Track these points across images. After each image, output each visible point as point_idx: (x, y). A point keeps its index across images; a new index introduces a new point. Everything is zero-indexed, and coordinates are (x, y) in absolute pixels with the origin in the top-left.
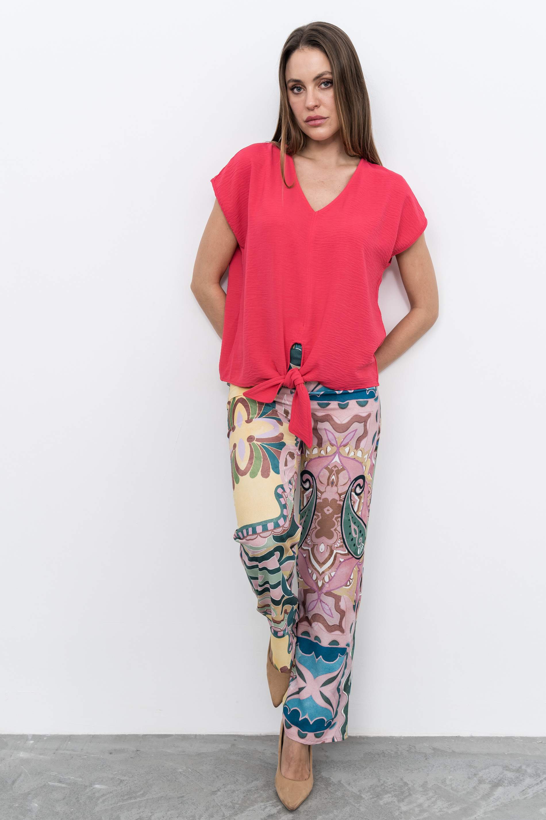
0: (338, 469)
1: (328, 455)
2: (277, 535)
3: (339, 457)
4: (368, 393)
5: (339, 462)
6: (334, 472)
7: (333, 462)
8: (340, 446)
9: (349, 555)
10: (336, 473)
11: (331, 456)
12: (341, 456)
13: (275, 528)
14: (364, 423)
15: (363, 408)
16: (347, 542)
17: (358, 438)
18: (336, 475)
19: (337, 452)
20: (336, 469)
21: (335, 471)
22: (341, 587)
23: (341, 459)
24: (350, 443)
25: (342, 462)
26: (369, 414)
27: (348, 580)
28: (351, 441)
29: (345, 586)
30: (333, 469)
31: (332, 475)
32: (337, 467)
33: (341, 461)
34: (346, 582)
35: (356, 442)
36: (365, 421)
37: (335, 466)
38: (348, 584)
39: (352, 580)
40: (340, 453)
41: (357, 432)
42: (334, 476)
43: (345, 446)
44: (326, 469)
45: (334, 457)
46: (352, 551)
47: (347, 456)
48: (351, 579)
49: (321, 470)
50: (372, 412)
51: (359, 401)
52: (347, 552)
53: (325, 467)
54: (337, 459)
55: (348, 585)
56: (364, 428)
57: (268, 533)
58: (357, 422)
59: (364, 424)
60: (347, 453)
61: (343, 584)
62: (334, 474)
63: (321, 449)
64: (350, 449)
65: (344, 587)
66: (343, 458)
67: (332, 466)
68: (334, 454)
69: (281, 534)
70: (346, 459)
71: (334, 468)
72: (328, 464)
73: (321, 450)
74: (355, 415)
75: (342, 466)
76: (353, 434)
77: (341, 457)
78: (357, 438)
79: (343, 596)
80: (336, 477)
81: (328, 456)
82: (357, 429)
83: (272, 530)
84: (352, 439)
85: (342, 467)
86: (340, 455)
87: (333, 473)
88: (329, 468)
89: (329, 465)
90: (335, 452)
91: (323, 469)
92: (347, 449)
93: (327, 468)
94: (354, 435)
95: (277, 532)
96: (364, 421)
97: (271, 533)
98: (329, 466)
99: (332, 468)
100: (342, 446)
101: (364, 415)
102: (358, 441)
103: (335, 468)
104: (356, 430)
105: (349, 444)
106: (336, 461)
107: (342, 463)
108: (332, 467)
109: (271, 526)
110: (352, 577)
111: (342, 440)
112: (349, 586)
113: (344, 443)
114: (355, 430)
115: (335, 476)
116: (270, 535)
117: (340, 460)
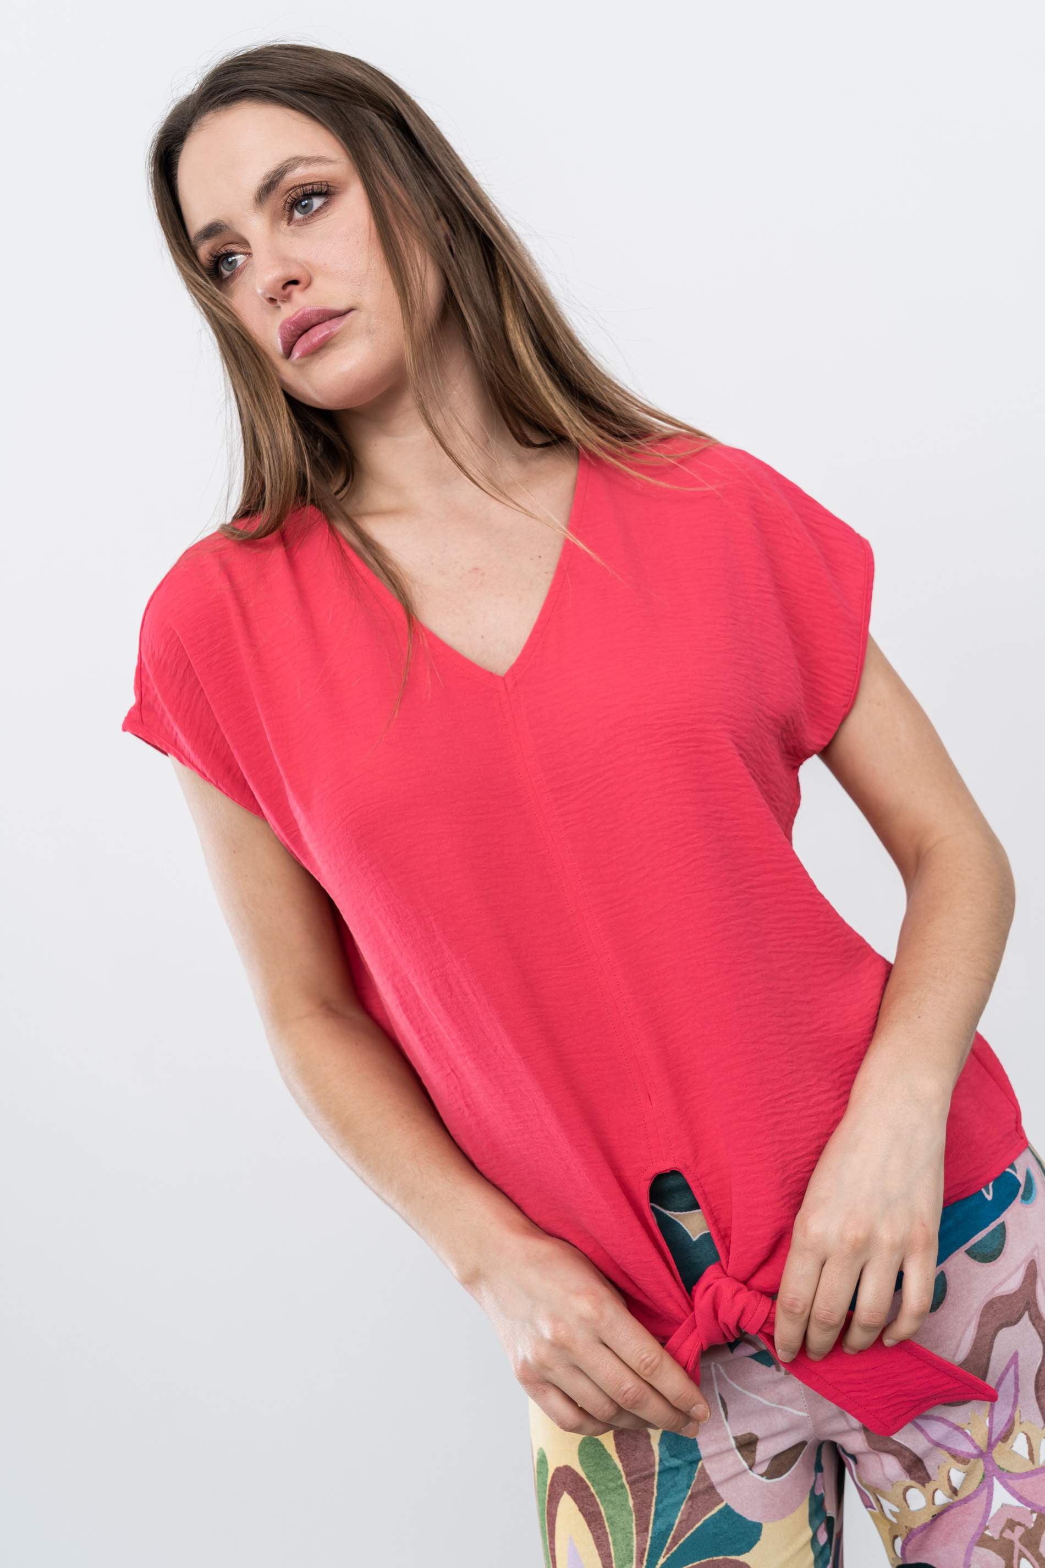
0: (1026, 1528)
1: (961, 1496)
3: (1006, 1486)
4: (988, 1193)
5: (1014, 1502)
6: (1018, 1545)
7: (994, 1510)
8: (991, 1446)
10: (1026, 1547)
11: (976, 1493)
12: (1011, 1479)
14: (1027, 1313)
15: (1001, 1261)
17: (1037, 1381)
18: (1028, 1554)
19: (993, 1472)
20: (1019, 1531)
21: (1020, 1540)
23: (1017, 1489)
24: (1017, 1415)
25: (1025, 1499)
26: (1028, 1268)
28: (1018, 1408)
30: (1008, 1534)
31: (1015, 1561)
32: (1019, 1524)
33: (1020, 1499)
35: (1038, 1399)
36: (1028, 1303)
37: (1011, 1525)
40: (1003, 1469)
41: (1020, 1363)
42: (1023, 1561)
43: (1006, 1436)
44: (982, 1546)
45: (991, 1494)
47: (1033, 1468)
49: (969, 1553)
50: (1036, 1254)
51: (974, 1245)
53: (977, 1539)
54: (1001, 1496)
56: (1036, 1329)
58: (1002, 1326)
59: (1031, 1319)
60: (1027, 1456)
62: (1022, 1555)
63: (930, 1486)
64: (1028, 1439)
66: (1022, 1481)
67: (1000, 1528)
68: (986, 1483)
70: (1034, 1478)
71: (1008, 1531)
72: (981, 1525)
73: (934, 1493)
74: (986, 1306)
75: (1033, 1512)
76: (1013, 1379)
77: (1011, 1482)
78: (1033, 1384)
80: (1033, 1560)
81: (966, 1500)
82: (1016, 1355)
84: (1019, 1399)
85: (1035, 1516)
86: (1005, 1476)
87: (1016, 1555)
88: (991, 1539)
89: (987, 1528)
90: (984, 1476)
91: (972, 1549)
92: (1019, 1444)
93: (984, 1541)
94: (1017, 1378)
96: (1022, 1305)
98: (987, 1532)
99: (1004, 1535)
100: (997, 1441)
101: (1013, 1284)
102: (1040, 1393)
103: (1013, 1531)
104: (1015, 1359)
105: (1017, 1424)
106: (1004, 1506)
107: (1027, 1503)
108: (1002, 1531)
111: (987, 1424)
113: (999, 1429)
114: (1011, 1360)
115: (1028, 1559)
117: (1013, 1493)
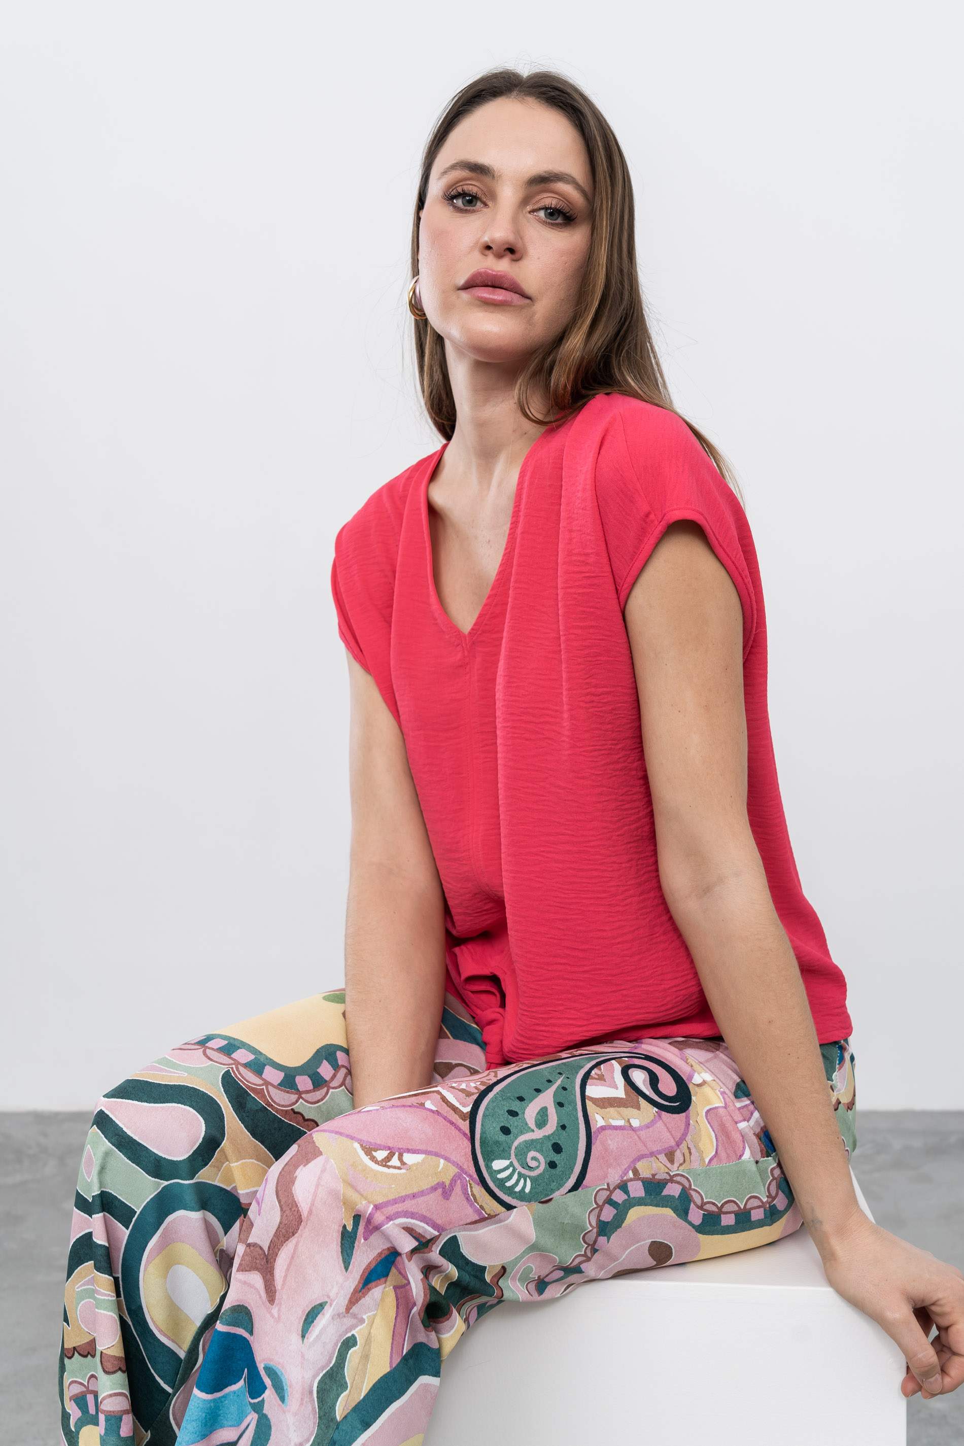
2: (238, 1079)
9: (464, 1120)
13: (246, 1066)
16: (492, 1101)
22: (352, 1138)
27: (389, 1148)
29: (361, 1146)
34: (379, 1142)
38: (381, 1155)
39: (398, 1164)
46: (482, 1125)
48: (400, 1158)
52: (467, 1109)
55: (374, 1154)
57: (225, 1060)
61: (364, 1137)
65: (357, 1145)
69: (249, 1087)
79: (327, 1161)
83: (237, 1063)
95: (244, 1075)
97: (229, 1065)
109: (242, 1056)
110: (408, 1158)
112: (373, 1159)
116: (224, 1064)
